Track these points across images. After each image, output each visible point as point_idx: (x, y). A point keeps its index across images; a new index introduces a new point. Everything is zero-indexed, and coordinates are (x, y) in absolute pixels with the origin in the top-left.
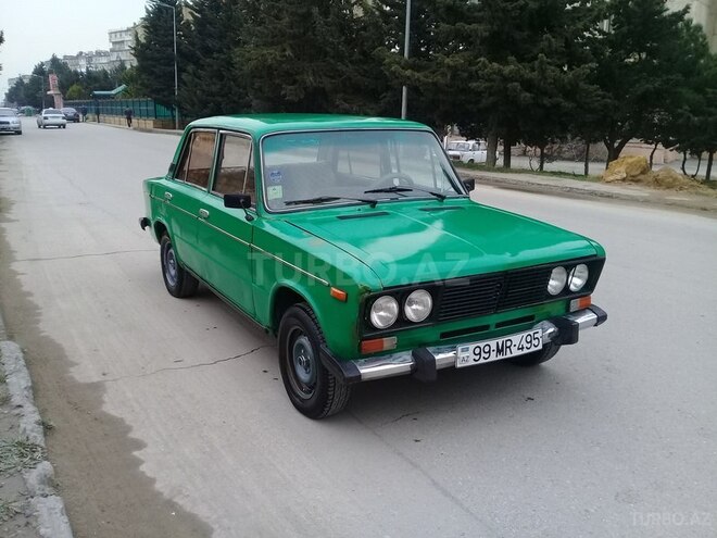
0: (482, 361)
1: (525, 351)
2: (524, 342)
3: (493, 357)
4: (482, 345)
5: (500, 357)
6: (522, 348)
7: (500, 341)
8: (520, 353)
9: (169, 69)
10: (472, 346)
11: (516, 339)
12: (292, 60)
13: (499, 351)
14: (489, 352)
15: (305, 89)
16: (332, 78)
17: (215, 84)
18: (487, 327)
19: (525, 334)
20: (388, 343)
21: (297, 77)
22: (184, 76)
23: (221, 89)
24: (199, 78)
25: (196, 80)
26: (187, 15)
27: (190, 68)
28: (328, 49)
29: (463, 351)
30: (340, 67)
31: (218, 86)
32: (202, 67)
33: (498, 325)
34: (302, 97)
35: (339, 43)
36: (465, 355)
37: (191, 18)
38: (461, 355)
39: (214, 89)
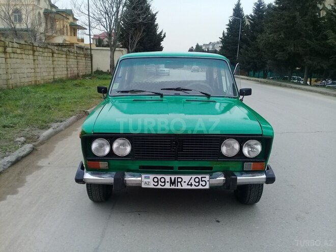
0: (159, 187)
1: (193, 187)
2: (192, 181)
3: (168, 186)
4: (159, 177)
5: (173, 187)
6: (191, 185)
7: (173, 177)
8: (189, 187)
9: (235, 47)
10: (152, 176)
11: (186, 178)
12: (283, 39)
13: (172, 183)
14: (165, 182)
15: (289, 54)
16: (304, 48)
17: (255, 54)
18: (172, 168)
19: (194, 177)
20: (103, 165)
21: (284, 48)
22: (241, 50)
23: (258, 56)
24: (248, 51)
25: (246, 52)
26: (247, 23)
27: (244, 46)
28: (302, 33)
29: (145, 177)
30: (308, 42)
31: (256, 55)
32: (250, 46)
33: (180, 168)
34: (287, 57)
35: (309, 30)
36: (147, 180)
37: (249, 24)
38: (145, 180)
39: (254, 56)
